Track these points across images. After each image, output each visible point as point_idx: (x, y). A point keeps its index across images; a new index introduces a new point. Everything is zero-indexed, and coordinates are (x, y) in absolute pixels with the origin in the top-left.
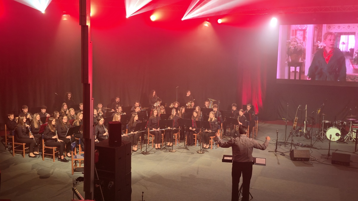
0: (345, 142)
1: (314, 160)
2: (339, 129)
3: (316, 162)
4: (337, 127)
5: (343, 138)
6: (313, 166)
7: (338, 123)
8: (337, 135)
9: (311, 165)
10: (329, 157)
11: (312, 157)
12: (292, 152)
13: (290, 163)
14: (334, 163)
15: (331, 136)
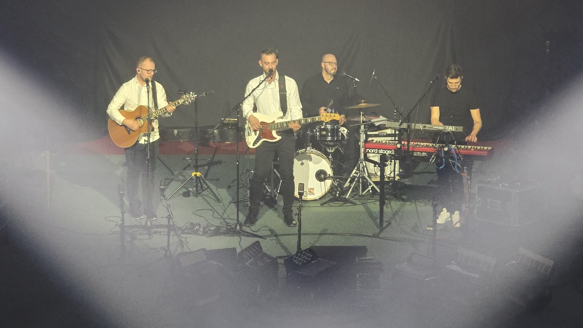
0: (346, 201)
2: (327, 154)
5: (340, 185)
7: (321, 135)
8: (320, 176)
15: (302, 186)
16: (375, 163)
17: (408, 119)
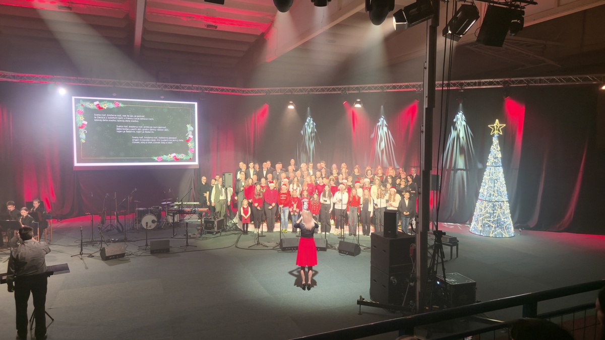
0: (162, 229)
1: (130, 255)
2: (155, 215)
3: (133, 256)
4: (152, 213)
5: (160, 224)
6: (130, 261)
7: (153, 210)
8: (153, 222)
9: (128, 261)
10: (147, 248)
11: (128, 252)
12: (103, 251)
13: (102, 264)
14: (153, 252)
15: (147, 223)
16: (171, 216)
17: (181, 201)
